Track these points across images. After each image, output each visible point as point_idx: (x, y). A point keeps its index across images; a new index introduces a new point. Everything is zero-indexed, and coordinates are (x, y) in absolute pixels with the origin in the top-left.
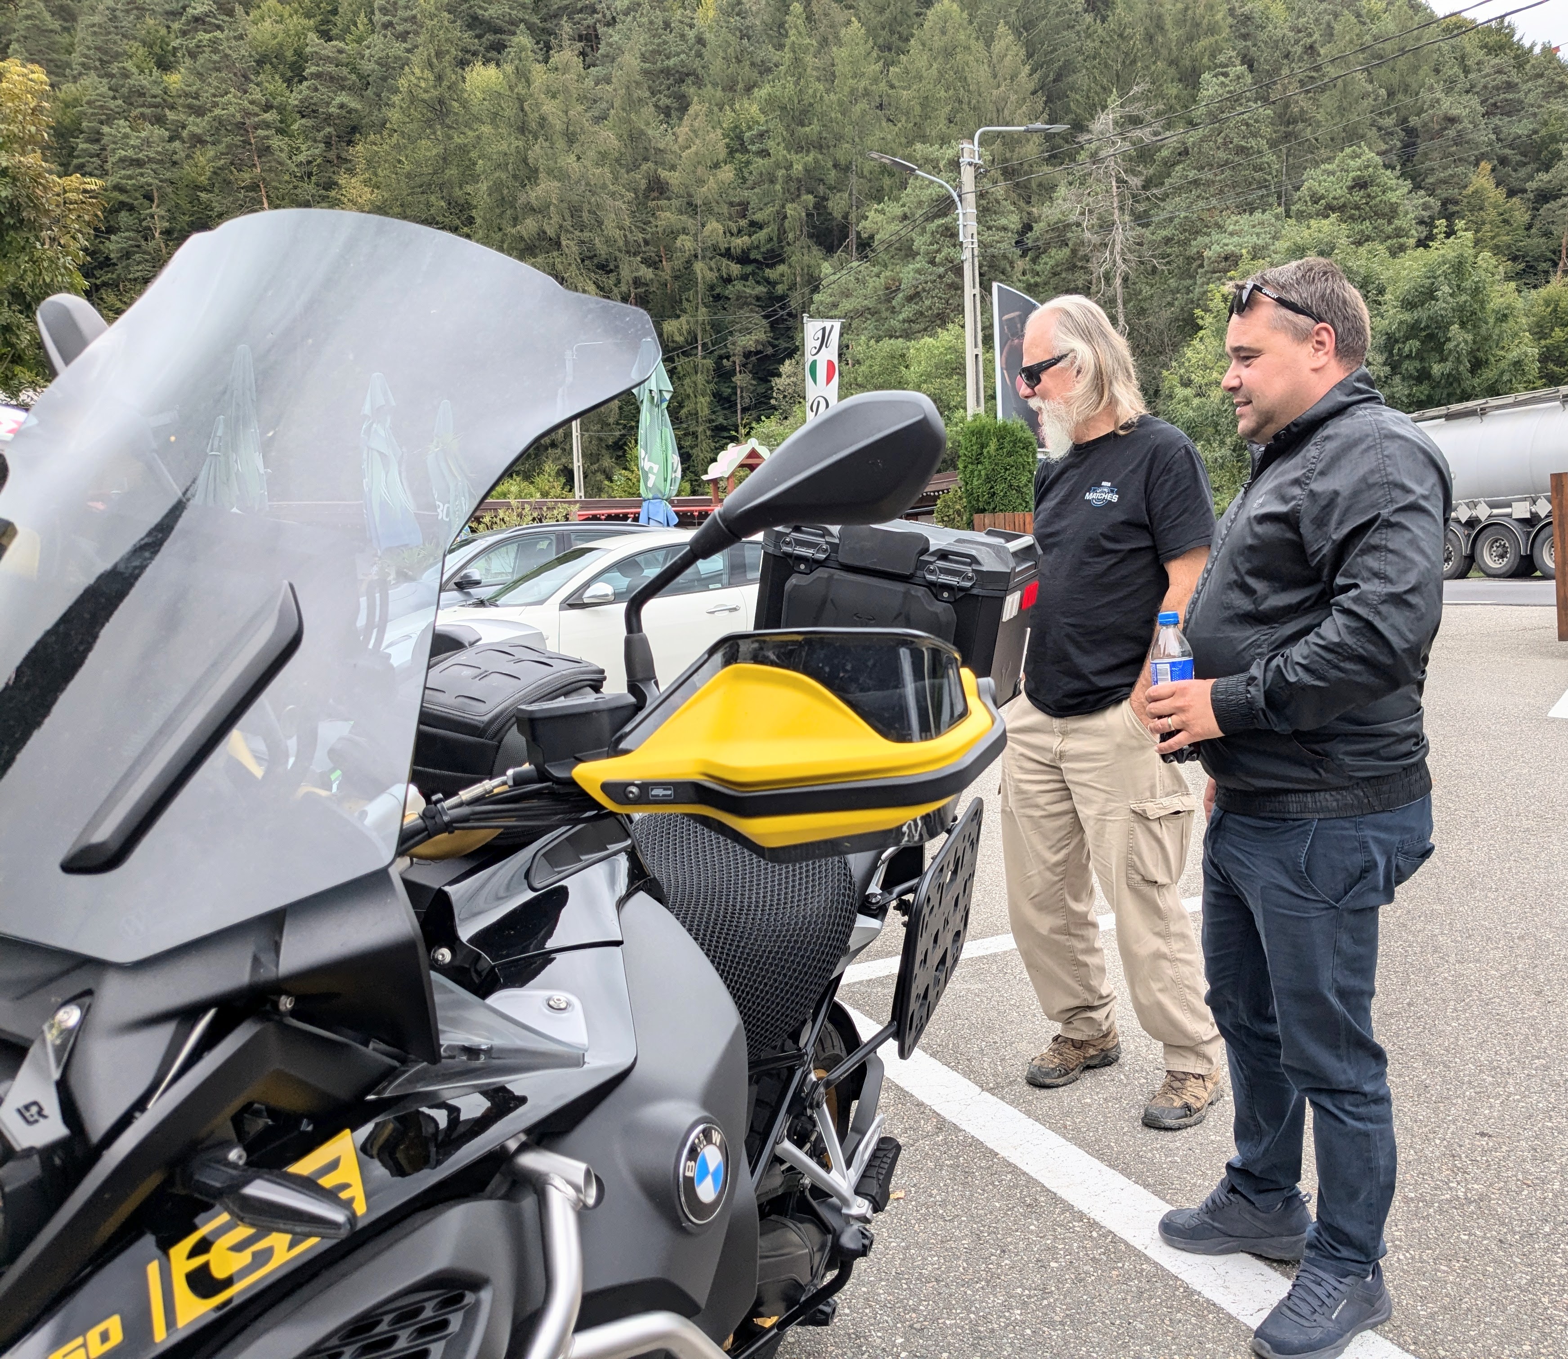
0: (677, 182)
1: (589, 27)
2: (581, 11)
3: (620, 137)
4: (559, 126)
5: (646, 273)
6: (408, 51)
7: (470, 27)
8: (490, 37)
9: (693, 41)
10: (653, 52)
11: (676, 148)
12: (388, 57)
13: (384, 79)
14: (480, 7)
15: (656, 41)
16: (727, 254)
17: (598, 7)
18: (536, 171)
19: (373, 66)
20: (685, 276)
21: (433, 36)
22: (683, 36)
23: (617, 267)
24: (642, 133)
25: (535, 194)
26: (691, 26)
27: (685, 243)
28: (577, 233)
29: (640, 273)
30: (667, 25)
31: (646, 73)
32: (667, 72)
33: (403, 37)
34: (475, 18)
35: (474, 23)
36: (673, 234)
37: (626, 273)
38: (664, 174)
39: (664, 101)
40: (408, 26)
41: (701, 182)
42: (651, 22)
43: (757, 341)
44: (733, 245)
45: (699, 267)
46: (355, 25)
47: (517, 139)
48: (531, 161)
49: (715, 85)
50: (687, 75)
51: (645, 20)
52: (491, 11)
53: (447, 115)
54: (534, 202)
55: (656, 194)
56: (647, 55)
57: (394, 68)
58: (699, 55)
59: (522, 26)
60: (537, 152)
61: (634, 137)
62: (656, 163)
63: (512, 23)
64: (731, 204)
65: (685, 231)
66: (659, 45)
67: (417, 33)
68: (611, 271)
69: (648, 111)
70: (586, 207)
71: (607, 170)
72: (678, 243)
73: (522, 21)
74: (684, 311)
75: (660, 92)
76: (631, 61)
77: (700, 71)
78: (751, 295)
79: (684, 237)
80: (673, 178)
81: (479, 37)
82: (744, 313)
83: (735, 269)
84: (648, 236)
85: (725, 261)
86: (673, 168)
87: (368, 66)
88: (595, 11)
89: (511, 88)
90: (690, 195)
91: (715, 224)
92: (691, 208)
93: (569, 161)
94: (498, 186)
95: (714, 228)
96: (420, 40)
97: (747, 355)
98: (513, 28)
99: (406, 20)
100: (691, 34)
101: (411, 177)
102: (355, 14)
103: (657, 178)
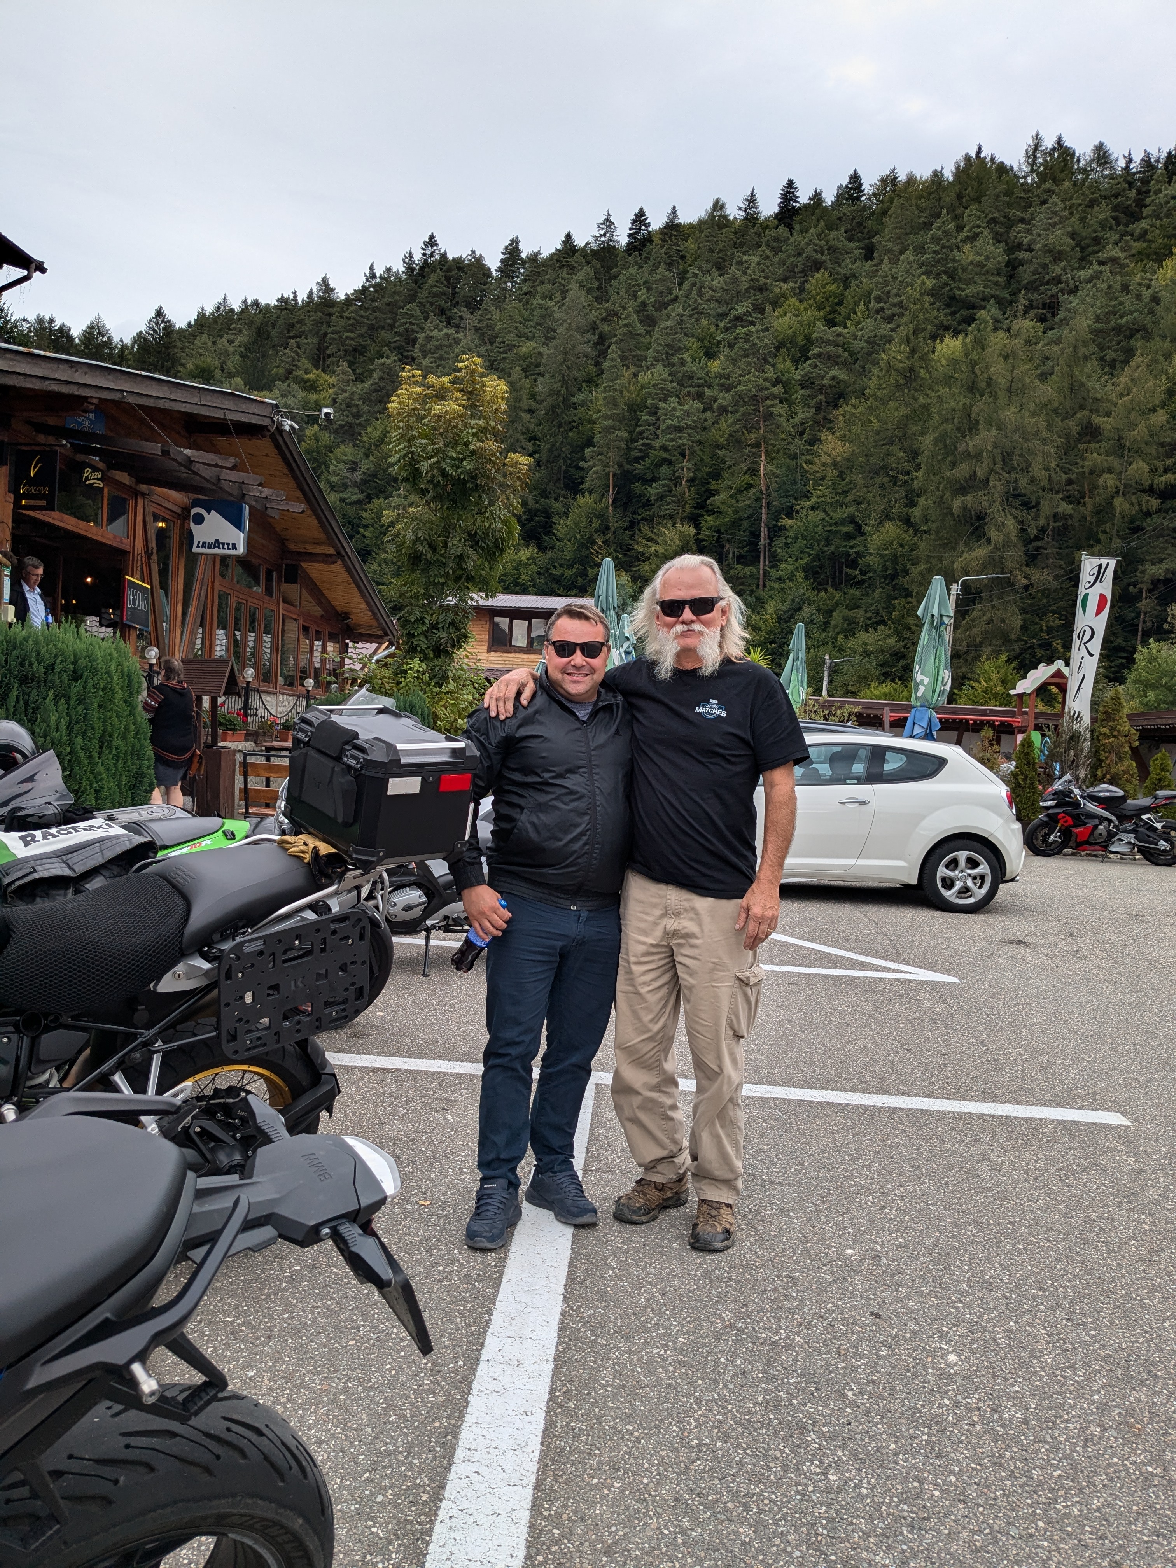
0: (1109, 426)
1: (1052, 296)
2: (1048, 283)
3: (1060, 390)
4: (1003, 383)
5: (1066, 508)
6: (892, 330)
7: (948, 306)
8: (964, 312)
9: (1148, 300)
10: (1109, 313)
11: (1113, 397)
12: (875, 335)
13: (870, 354)
14: (959, 289)
15: (1113, 303)
16: (1151, 490)
17: (1064, 278)
18: (977, 422)
19: (863, 344)
20: (1104, 511)
21: (915, 317)
22: (1139, 297)
23: (1038, 503)
24: (1082, 384)
25: (973, 443)
26: (1149, 287)
27: (1108, 481)
28: (1005, 474)
29: (1060, 510)
30: (1125, 288)
31: (1096, 332)
32: (1118, 329)
33: (890, 319)
34: (953, 298)
35: (953, 302)
36: (1095, 472)
37: (1046, 508)
38: (1097, 420)
39: (1110, 355)
40: (896, 310)
41: (1132, 426)
42: (1110, 287)
43: (1167, 570)
44: (1156, 481)
45: (1118, 501)
46: (855, 313)
47: (965, 397)
48: (973, 415)
49: (1164, 337)
50: (1138, 331)
51: (1104, 286)
52: (967, 291)
53: (915, 380)
54: (971, 449)
55: (1088, 438)
56: (1102, 316)
57: (879, 345)
58: (1152, 312)
59: (992, 301)
60: (980, 407)
61: (1075, 388)
62: (1091, 411)
63: (985, 299)
64: (1162, 445)
65: (1110, 471)
66: (1114, 306)
67: (901, 315)
68: (1033, 507)
69: (1092, 365)
70: (1017, 452)
71: (1043, 418)
72: (1101, 481)
73: (993, 296)
74: (1099, 542)
75: (1109, 348)
76: (1083, 323)
77: (1150, 326)
78: (1168, 528)
79: (1108, 476)
80: (1105, 423)
81: (953, 314)
82: (1159, 543)
83: (1155, 503)
84: (1073, 477)
85: (1145, 497)
86: (1108, 414)
87: (858, 345)
88: (1060, 282)
89: (967, 355)
90: (1120, 438)
91: (1141, 464)
92: (1120, 449)
93: (1010, 414)
94: (941, 439)
95: (1139, 468)
96: (903, 320)
97: (1156, 583)
98: (983, 303)
99: (894, 305)
100: (1147, 294)
101: (878, 432)
102: (857, 304)
103: (1090, 423)
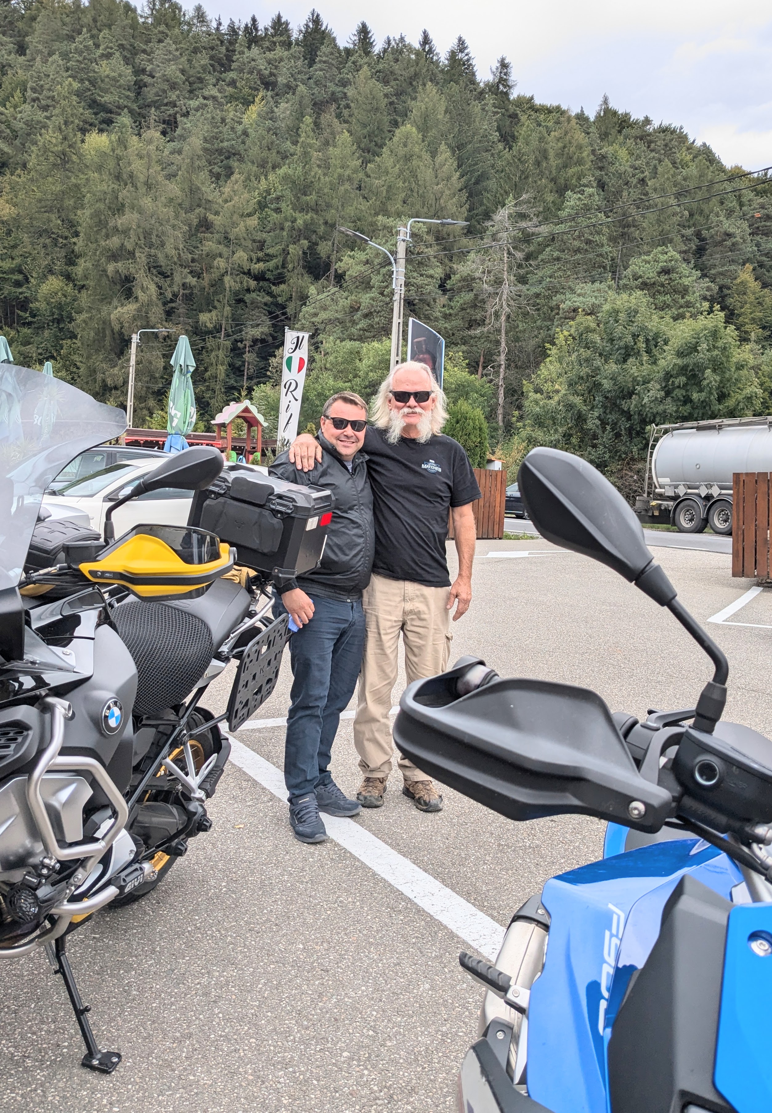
0: (219, 223)
1: (170, 115)
2: (166, 105)
3: (183, 190)
4: (142, 178)
5: (191, 280)
6: (47, 118)
7: (90, 107)
8: (103, 115)
9: (240, 133)
10: (213, 137)
11: (220, 201)
12: (32, 120)
13: (28, 134)
14: (99, 95)
15: (216, 130)
16: (248, 273)
17: (178, 103)
18: (123, 205)
19: (22, 125)
20: (217, 284)
21: (64, 110)
22: (233, 128)
23: (172, 274)
24: (198, 188)
25: (120, 221)
26: (240, 123)
27: (220, 263)
28: (146, 249)
29: (187, 281)
30: (223, 120)
31: (205, 150)
32: (220, 151)
33: (45, 108)
34: (94, 101)
35: (94, 104)
36: (212, 256)
37: (178, 278)
38: (211, 217)
39: (216, 169)
40: (49, 102)
41: (235, 225)
42: (213, 118)
43: (262, 333)
44: (252, 267)
45: (227, 279)
46: (13, 97)
47: (113, 183)
48: (120, 199)
49: (253, 163)
50: (234, 154)
51: (209, 115)
52: (105, 98)
53: (68, 162)
54: (119, 225)
55: (204, 229)
56: (208, 138)
57: (36, 128)
58: (243, 143)
59: (126, 110)
60: (125, 194)
61: (193, 191)
62: (206, 209)
63: (119, 107)
64: (254, 241)
65: (221, 255)
66: (216, 133)
67: (54, 107)
68: (168, 276)
69: (204, 175)
70: (155, 233)
71: (172, 209)
72: (215, 263)
73: (125, 107)
74: (215, 308)
75: (215, 164)
76: (196, 142)
77: (242, 152)
78: (261, 302)
79: (220, 259)
80: (217, 220)
81: (96, 114)
82: (255, 312)
83: (253, 284)
84: (196, 257)
85: (246, 278)
86: (217, 213)
87: (19, 125)
88: (175, 106)
89: (113, 150)
90: (226, 232)
91: (242, 253)
92: (227, 240)
93: (147, 202)
94: (97, 214)
95: (241, 256)
96: (57, 111)
97: (255, 341)
98: (119, 111)
99: (48, 98)
100: (240, 128)
101: (40, 201)
102: (14, 90)
103: (206, 219)
